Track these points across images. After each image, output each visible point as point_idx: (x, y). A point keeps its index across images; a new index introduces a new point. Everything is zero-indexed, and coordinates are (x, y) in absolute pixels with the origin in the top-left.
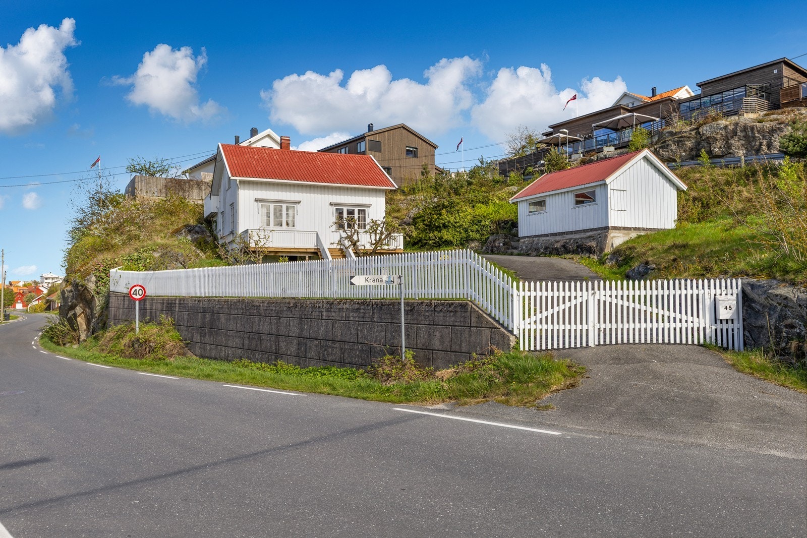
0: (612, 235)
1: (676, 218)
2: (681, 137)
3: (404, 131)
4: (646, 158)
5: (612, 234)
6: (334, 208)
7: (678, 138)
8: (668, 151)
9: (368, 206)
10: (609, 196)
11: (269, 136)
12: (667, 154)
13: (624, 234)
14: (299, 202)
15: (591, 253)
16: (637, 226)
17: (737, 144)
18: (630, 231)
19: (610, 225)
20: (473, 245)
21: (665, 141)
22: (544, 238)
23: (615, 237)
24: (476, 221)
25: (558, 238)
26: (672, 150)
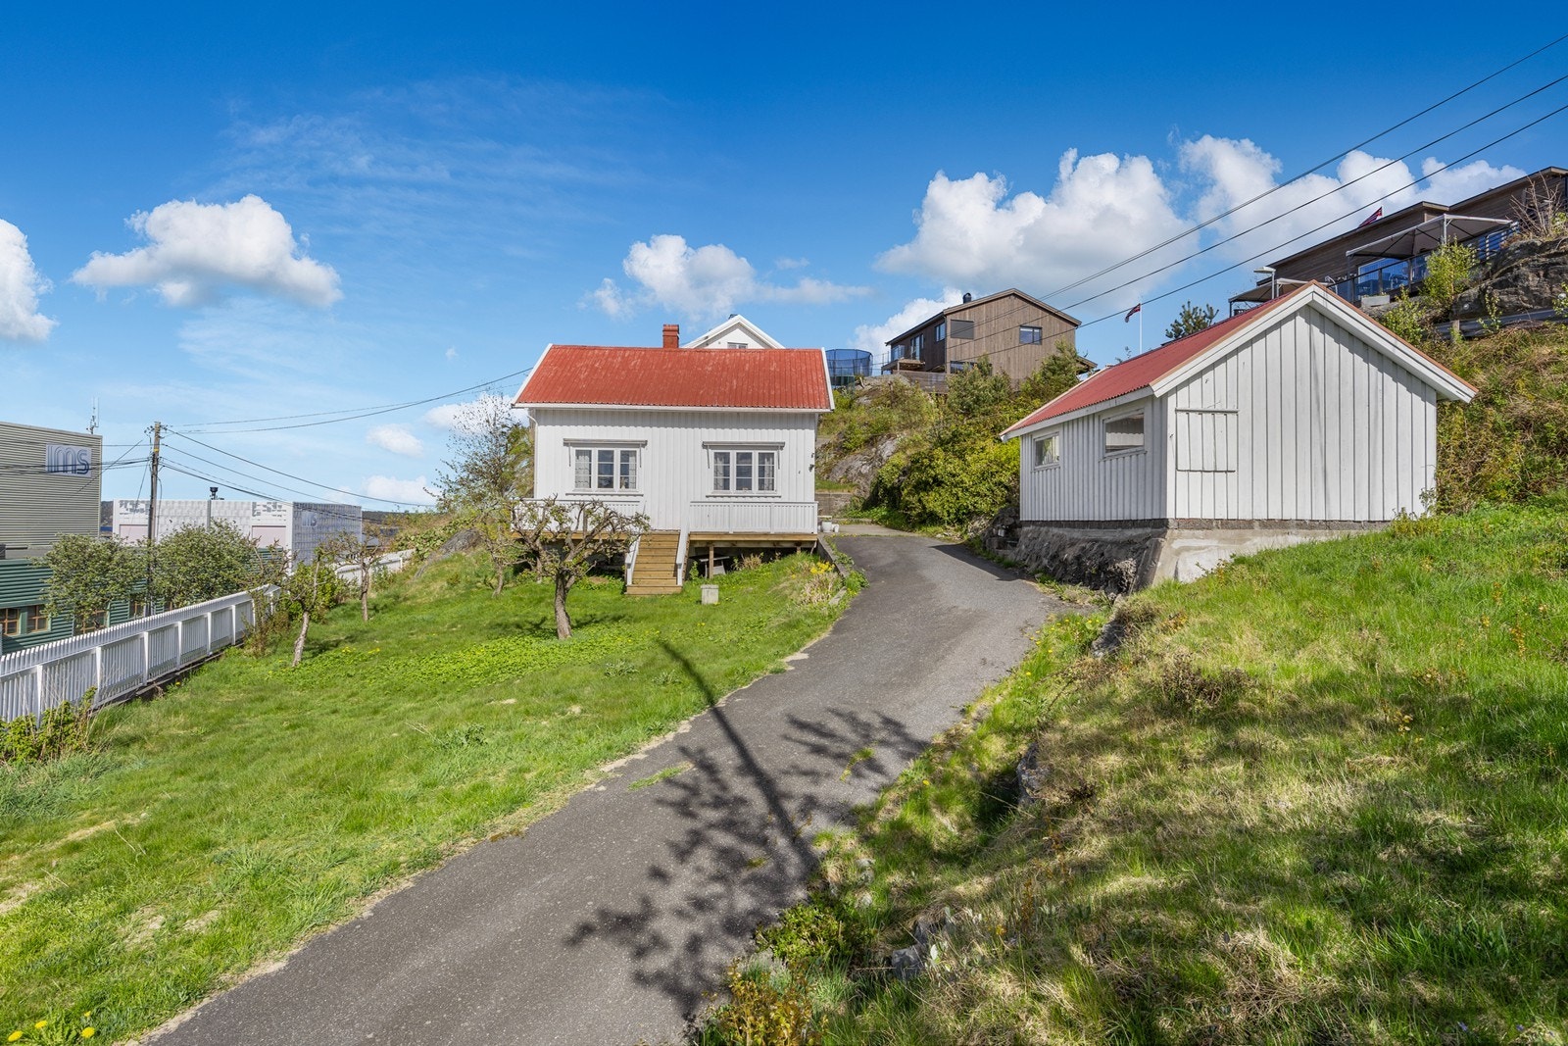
0: (1176, 545)
1: (1432, 485)
2: (1556, 255)
3: (1017, 300)
4: (1314, 314)
5: (1173, 543)
6: (712, 452)
7: (1548, 256)
8: (1516, 293)
9: (780, 446)
10: (1171, 430)
11: (739, 326)
12: (1513, 298)
13: (1221, 540)
14: (644, 444)
16: (1275, 515)
18: (1248, 533)
19: (1170, 515)
20: (977, 524)
21: (1510, 270)
22: (1055, 530)
23: (1188, 549)
26: (1527, 290)
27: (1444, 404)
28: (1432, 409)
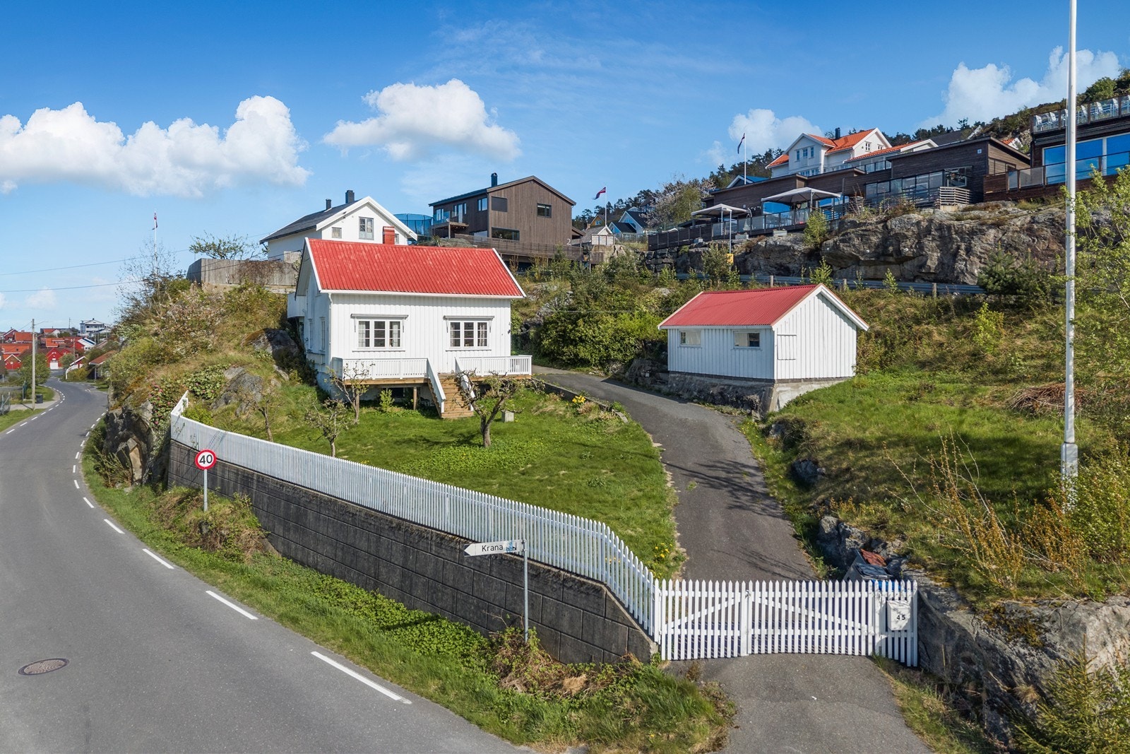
0: (778, 390)
1: (855, 363)
2: (866, 230)
3: (535, 185)
4: (821, 296)
5: (777, 388)
6: (449, 322)
7: (862, 230)
8: (850, 246)
9: (490, 319)
10: (775, 344)
11: (368, 204)
12: (849, 249)
13: (792, 387)
14: (405, 317)
15: (752, 409)
16: (808, 377)
17: (930, 244)
18: (799, 384)
19: (775, 378)
21: (847, 234)
22: (698, 378)
23: (781, 391)
24: (619, 336)
25: (714, 381)
26: (854, 245)
27: (859, 331)
28: (855, 332)
